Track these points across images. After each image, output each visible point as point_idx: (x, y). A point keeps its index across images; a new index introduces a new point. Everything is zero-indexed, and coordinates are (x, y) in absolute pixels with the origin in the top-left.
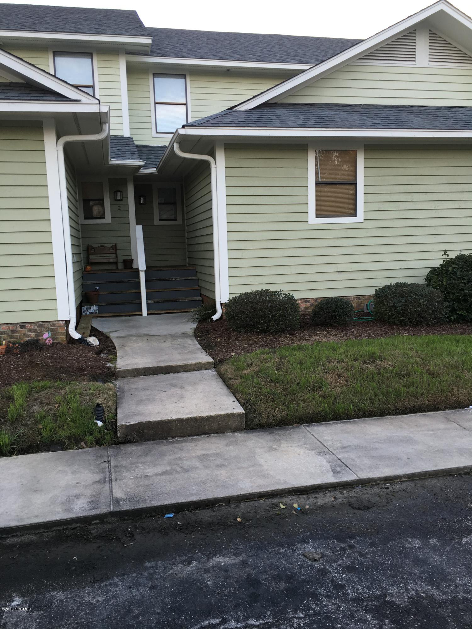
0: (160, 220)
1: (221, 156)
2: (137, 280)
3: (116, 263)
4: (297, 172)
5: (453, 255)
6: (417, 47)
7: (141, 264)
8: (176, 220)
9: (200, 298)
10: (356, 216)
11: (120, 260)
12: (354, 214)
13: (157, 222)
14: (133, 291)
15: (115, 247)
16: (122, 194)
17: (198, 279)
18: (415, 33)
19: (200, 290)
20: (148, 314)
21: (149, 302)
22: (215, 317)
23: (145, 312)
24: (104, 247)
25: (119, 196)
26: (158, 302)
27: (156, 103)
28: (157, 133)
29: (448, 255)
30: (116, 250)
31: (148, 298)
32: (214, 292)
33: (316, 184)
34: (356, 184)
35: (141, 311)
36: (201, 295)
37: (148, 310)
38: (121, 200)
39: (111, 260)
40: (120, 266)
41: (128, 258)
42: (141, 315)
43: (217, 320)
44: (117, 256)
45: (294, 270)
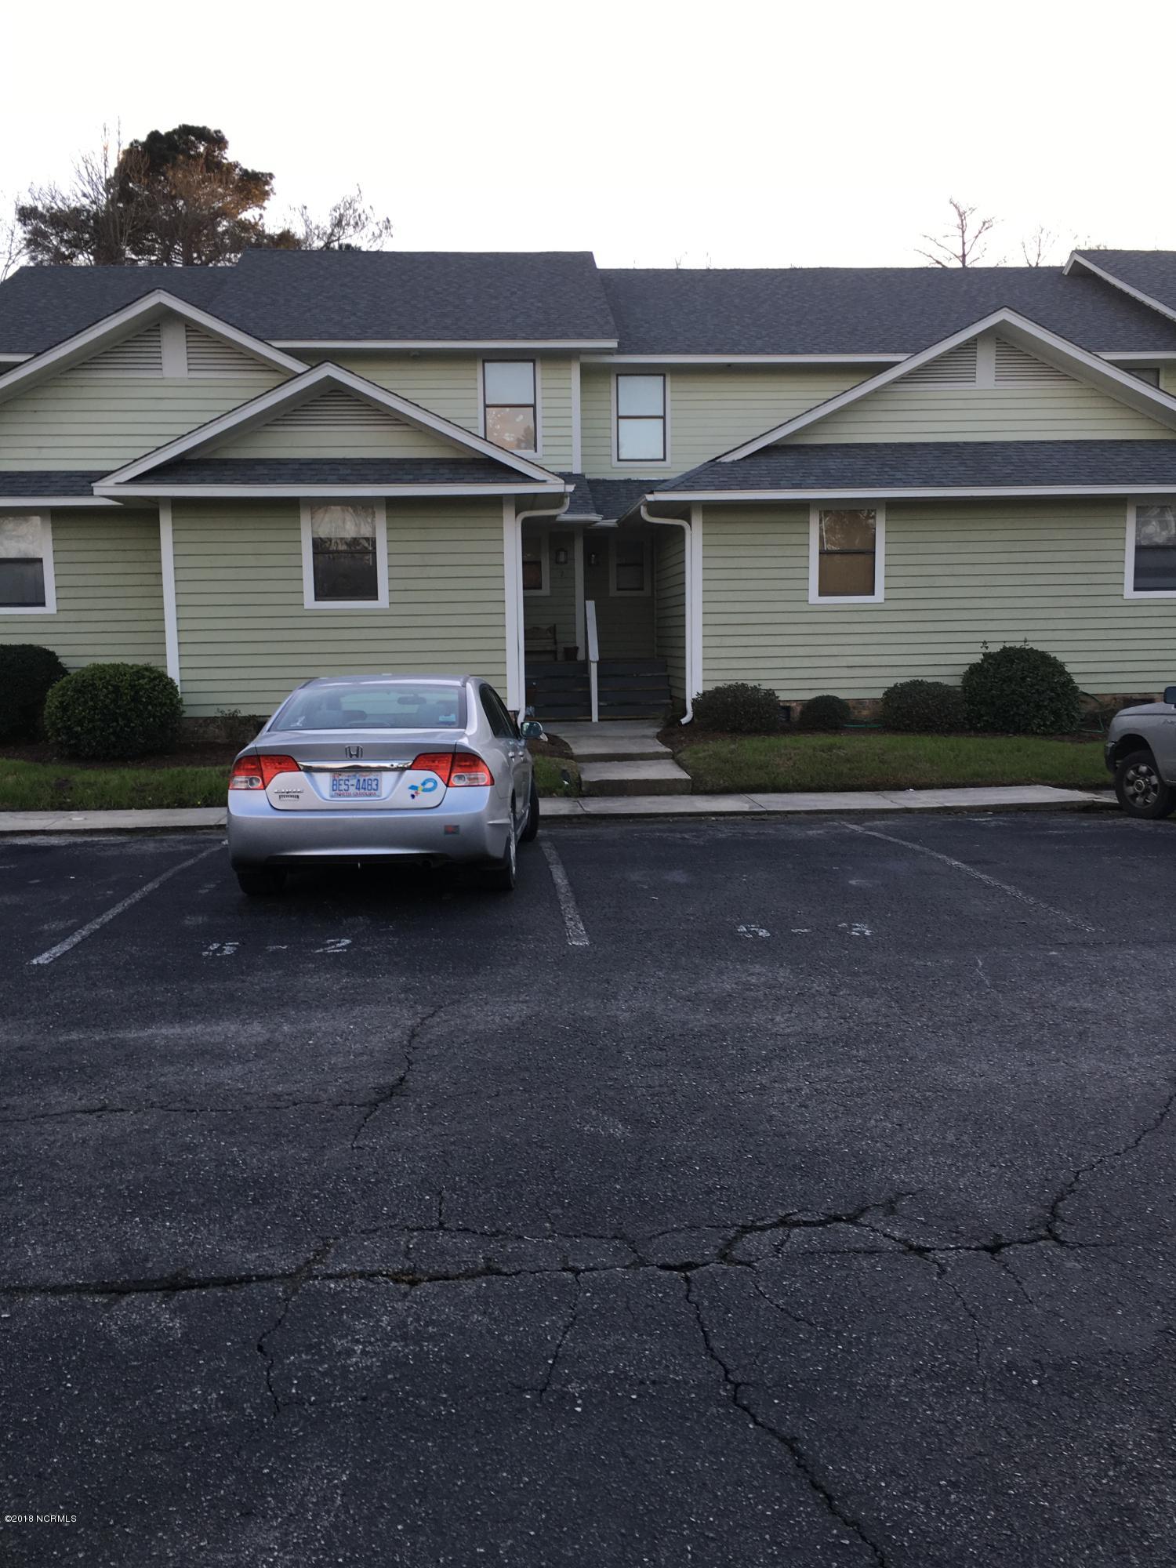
0: (619, 589)
1: (697, 521)
2: (585, 675)
3: (554, 652)
4: (795, 539)
5: (995, 648)
6: (978, 363)
7: (594, 654)
8: (642, 589)
9: (669, 701)
10: (873, 594)
11: (561, 648)
12: (871, 591)
13: (613, 592)
14: (580, 690)
15: (553, 630)
16: (566, 554)
17: (669, 676)
18: (976, 344)
19: (670, 691)
20: (599, 720)
21: (601, 704)
22: (684, 721)
23: (595, 717)
24: (538, 629)
25: (562, 558)
26: (612, 705)
27: (619, 417)
28: (619, 460)
29: (987, 648)
30: (555, 634)
31: (599, 700)
32: (684, 690)
33: (820, 553)
34: (874, 553)
35: (591, 715)
36: (671, 697)
37: (599, 714)
38: (566, 562)
39: (549, 648)
40: (560, 656)
41: (571, 645)
42: (591, 720)
43: (686, 724)
44: (555, 643)
45: (788, 663)
